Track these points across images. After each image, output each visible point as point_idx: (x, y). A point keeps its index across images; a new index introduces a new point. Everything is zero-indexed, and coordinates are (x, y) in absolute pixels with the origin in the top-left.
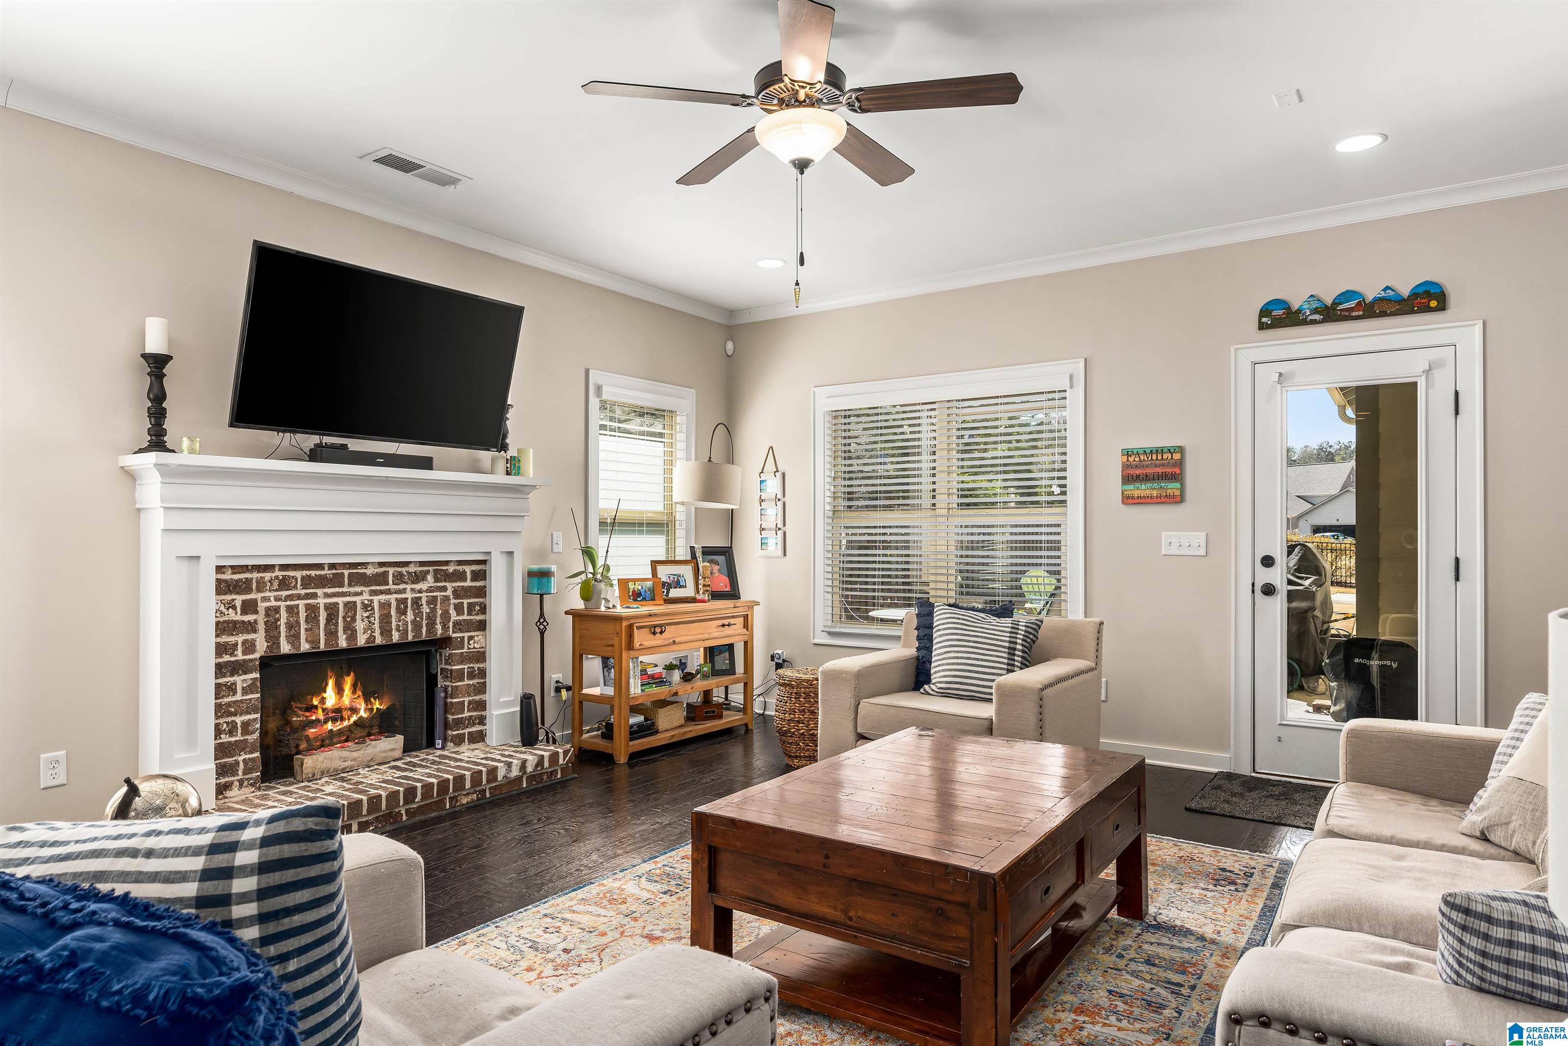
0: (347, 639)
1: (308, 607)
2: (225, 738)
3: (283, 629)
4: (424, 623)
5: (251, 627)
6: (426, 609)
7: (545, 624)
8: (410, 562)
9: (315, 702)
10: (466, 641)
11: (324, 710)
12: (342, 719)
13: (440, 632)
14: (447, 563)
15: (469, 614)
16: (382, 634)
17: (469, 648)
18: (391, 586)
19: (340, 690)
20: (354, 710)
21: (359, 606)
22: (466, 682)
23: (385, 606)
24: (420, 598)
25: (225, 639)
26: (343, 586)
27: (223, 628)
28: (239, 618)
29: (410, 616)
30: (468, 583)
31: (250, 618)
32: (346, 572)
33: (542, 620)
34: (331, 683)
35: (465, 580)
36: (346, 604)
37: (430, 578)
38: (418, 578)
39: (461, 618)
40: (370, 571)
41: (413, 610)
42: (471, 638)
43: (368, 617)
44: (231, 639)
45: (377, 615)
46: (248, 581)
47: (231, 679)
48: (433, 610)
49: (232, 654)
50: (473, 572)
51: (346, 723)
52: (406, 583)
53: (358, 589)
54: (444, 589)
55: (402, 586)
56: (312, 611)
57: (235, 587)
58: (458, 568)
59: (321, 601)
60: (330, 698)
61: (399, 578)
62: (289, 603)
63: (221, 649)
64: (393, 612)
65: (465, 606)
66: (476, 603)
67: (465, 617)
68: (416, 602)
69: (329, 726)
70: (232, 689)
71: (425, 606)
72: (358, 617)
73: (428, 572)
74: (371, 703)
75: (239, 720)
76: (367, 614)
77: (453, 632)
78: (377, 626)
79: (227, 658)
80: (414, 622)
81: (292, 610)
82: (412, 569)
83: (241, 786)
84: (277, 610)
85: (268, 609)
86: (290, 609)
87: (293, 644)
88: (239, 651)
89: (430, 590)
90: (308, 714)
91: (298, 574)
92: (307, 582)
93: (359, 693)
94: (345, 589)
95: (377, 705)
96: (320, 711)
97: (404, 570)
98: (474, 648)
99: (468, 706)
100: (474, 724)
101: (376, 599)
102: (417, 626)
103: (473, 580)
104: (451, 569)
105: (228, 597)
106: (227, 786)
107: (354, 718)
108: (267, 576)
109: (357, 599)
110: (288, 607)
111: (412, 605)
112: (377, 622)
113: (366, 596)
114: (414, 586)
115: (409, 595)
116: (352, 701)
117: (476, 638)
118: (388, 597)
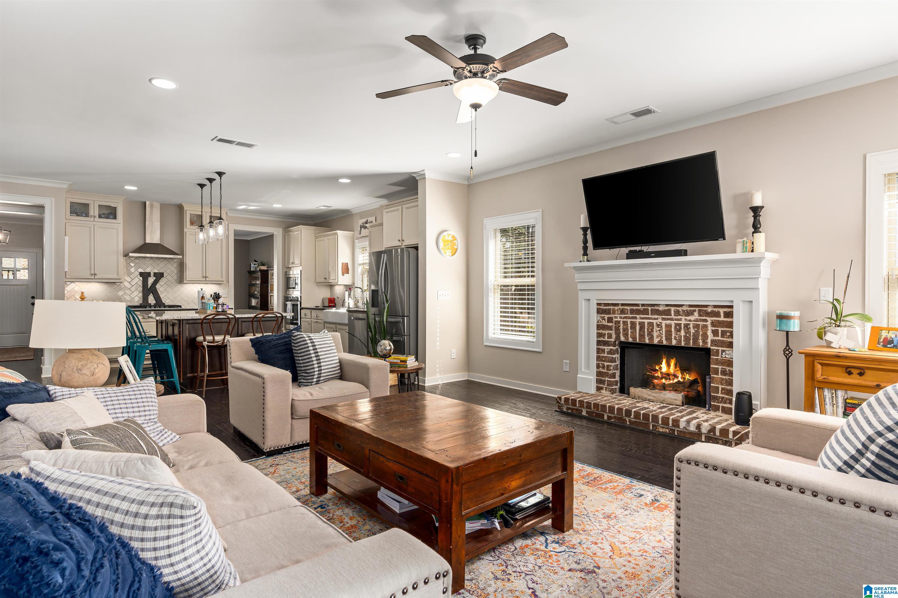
0: (649, 339)
1: (632, 323)
2: (601, 370)
3: (621, 330)
4: (692, 337)
5: (610, 328)
6: (692, 331)
7: (790, 350)
8: (683, 305)
9: (657, 368)
10: (720, 352)
11: (661, 373)
12: (670, 379)
13: (701, 344)
14: (706, 306)
15: (722, 337)
16: (666, 339)
17: (721, 357)
18: (673, 316)
19: (669, 365)
20: (675, 376)
21: (655, 325)
22: (720, 376)
23: (668, 326)
24: (689, 324)
25: (601, 331)
26: (648, 315)
27: (599, 327)
28: (606, 324)
29: (683, 333)
30: (722, 319)
31: (610, 324)
32: (650, 308)
33: (788, 348)
34: (664, 361)
35: (720, 317)
36: (649, 323)
37: (696, 314)
38: (689, 313)
39: (716, 338)
40: (661, 308)
41: (685, 331)
42: (723, 351)
43: (659, 330)
44: (604, 332)
45: (664, 330)
46: (610, 310)
47: (603, 347)
48: (697, 332)
49: (604, 338)
50: (725, 312)
51: (671, 382)
52: (682, 316)
53: (656, 317)
54: (706, 321)
55: (679, 317)
56: (633, 324)
57: (605, 311)
58: (714, 309)
59: (638, 321)
60: (664, 367)
61: (677, 313)
62: (625, 320)
63: (599, 335)
64: (673, 330)
65: (720, 332)
66: (728, 331)
67: (720, 338)
68: (687, 326)
69: (664, 381)
70: (603, 351)
71: (692, 329)
72: (654, 330)
73: (695, 311)
74: (684, 375)
75: (606, 364)
76: (659, 329)
77: (711, 346)
78: (664, 335)
79: (602, 339)
80: (685, 336)
81: (625, 323)
82: (685, 308)
83: (606, 390)
84: (619, 322)
85: (616, 321)
86: (624, 323)
87: (625, 337)
88: (606, 337)
89: (696, 320)
90: (653, 372)
91: (629, 308)
92: (632, 312)
93: (678, 368)
94: (650, 316)
95: (687, 377)
96: (659, 373)
97: (680, 309)
98: (725, 357)
99: (721, 391)
100: (725, 403)
101: (664, 323)
102: (687, 339)
103: (725, 317)
104: (709, 310)
105: (603, 315)
106: (602, 388)
107: (676, 380)
108: (616, 308)
109: (654, 321)
110: (623, 321)
111: (684, 328)
112: (664, 333)
113: (660, 320)
114: (686, 318)
115: (683, 322)
116: (674, 372)
117: (727, 352)
118: (672, 322)
